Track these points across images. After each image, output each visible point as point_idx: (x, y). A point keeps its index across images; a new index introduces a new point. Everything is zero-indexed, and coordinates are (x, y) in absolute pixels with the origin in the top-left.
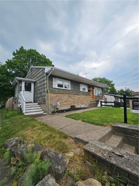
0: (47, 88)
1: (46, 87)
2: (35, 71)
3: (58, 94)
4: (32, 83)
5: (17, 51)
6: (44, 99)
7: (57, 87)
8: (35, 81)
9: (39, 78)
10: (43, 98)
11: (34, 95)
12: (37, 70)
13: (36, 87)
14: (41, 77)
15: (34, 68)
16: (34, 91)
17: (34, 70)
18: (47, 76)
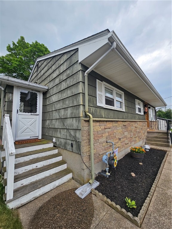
0: (84, 105)
1: (81, 103)
2: (47, 66)
3: (108, 123)
4: (38, 94)
5: (14, 44)
6: (75, 137)
7: (104, 105)
8: (47, 88)
9: (57, 81)
10: (70, 135)
11: (44, 121)
12: (51, 62)
13: (48, 103)
14: (64, 77)
15: (43, 62)
16: (44, 113)
17: (43, 66)
18: (84, 71)
